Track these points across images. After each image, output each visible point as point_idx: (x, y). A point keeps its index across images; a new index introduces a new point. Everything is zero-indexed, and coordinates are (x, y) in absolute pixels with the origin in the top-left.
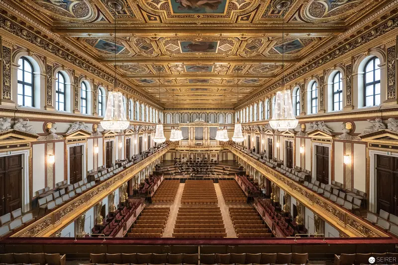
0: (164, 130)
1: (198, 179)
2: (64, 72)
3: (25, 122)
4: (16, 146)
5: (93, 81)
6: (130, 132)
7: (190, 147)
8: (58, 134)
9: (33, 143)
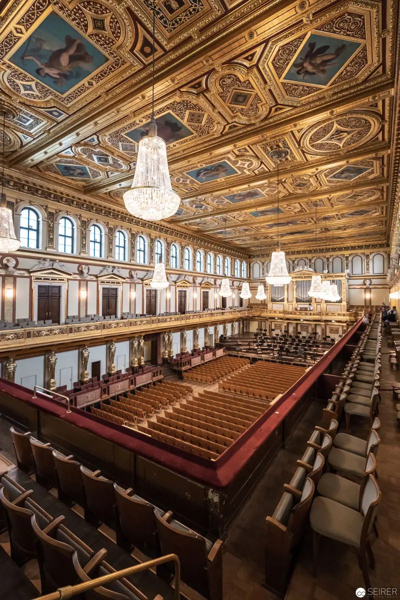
0: (250, 287)
1: (282, 363)
2: (143, 236)
3: (118, 269)
4: (114, 283)
5: (166, 239)
6: (207, 285)
7: (284, 312)
8: (138, 278)
9: (123, 283)
